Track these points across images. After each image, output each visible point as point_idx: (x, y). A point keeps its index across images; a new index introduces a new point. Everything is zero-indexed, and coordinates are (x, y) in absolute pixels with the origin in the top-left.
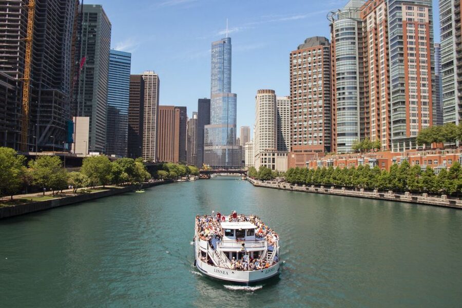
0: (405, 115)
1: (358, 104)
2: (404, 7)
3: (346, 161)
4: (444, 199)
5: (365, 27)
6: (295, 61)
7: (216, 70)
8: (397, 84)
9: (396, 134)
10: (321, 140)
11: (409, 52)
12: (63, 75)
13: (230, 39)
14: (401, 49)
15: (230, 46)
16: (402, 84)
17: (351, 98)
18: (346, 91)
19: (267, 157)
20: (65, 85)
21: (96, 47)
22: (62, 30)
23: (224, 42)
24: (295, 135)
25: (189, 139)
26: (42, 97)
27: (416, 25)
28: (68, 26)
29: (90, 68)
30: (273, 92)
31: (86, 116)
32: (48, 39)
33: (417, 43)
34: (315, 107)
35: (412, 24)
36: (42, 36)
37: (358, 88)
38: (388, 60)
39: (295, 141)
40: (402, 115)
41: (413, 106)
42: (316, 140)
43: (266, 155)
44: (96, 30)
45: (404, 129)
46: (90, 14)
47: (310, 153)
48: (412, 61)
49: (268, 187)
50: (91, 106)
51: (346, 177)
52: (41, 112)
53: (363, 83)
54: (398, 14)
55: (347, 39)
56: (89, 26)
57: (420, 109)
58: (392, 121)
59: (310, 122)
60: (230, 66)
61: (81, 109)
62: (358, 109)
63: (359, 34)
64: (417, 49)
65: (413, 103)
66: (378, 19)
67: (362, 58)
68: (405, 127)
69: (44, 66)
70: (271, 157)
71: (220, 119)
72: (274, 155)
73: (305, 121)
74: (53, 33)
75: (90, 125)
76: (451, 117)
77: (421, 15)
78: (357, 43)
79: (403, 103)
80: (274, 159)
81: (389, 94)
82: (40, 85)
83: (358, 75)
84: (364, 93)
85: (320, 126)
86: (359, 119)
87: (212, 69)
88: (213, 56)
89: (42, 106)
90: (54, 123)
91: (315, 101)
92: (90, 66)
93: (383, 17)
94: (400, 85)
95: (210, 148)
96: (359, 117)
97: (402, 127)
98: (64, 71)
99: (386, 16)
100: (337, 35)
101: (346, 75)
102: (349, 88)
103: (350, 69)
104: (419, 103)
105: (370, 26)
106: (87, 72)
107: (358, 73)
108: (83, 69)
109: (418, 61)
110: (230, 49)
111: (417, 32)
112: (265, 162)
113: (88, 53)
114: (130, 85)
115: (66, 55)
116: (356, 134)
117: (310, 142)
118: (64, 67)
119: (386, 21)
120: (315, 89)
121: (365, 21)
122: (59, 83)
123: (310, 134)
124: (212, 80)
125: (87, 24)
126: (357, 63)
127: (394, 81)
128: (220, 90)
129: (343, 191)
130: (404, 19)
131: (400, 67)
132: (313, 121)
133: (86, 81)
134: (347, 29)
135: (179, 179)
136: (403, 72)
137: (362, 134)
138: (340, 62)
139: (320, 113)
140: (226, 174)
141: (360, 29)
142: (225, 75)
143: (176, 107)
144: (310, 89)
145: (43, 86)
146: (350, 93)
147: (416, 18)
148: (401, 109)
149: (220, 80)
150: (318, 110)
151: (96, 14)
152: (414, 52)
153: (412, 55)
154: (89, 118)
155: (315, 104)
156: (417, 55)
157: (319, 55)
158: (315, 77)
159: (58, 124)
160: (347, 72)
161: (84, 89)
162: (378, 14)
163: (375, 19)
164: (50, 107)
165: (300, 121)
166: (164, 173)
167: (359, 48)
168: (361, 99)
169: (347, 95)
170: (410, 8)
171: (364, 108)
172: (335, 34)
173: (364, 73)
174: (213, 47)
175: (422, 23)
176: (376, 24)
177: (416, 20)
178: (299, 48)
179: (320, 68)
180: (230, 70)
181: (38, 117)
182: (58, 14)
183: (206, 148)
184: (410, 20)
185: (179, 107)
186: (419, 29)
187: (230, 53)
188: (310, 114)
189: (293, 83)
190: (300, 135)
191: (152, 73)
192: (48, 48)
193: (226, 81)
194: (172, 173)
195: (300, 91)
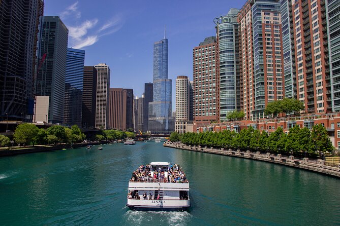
0: (264, 93)
1: (235, 85)
2: (263, 13)
3: (220, 127)
4: (268, 156)
5: (240, 29)
6: (196, 55)
7: (157, 63)
8: (258, 70)
9: (258, 107)
10: (214, 112)
11: (267, 46)
12: (26, 67)
13: (167, 40)
14: (261, 44)
15: (167, 45)
16: (262, 70)
17: (230, 81)
18: (226, 76)
19: (180, 125)
20: (27, 73)
21: (55, 46)
22: (25, 34)
23: (163, 42)
24: (197, 108)
25: (136, 112)
26: (7, 82)
27: (273, 26)
28: (30, 31)
29: (51, 62)
30: (186, 77)
31: (47, 96)
32: (13, 41)
33: (273, 40)
34: (210, 88)
35: (269, 25)
36: (8, 38)
37: (235, 74)
38: (253, 52)
39: (197, 113)
40: (262, 93)
41: (270, 86)
42: (211, 112)
43: (179, 123)
44: (55, 34)
45: (263, 103)
46: (51, 23)
47: (200, 122)
48: (269, 53)
49: (171, 147)
50: (51, 88)
51: (215, 140)
52: (6, 92)
53: (239, 69)
54: (258, 18)
55: (227, 37)
56: (50, 32)
57: (275, 88)
58: (256, 97)
59: (207, 99)
60: (167, 60)
61: (44, 91)
62: (235, 89)
63: (236, 33)
64: (273, 44)
65: (270, 83)
66: (247, 22)
67: (239, 51)
68: (264, 102)
69: (9, 60)
70: (183, 125)
71: (160, 98)
72: (185, 123)
73: (204, 98)
74: (17, 36)
75: (50, 102)
76: (290, 93)
77: (276, 19)
78: (234, 41)
79: (263, 83)
80: (185, 126)
81: (254, 77)
82: (6, 73)
83: (235, 64)
84: (239, 77)
85: (214, 102)
86: (236, 96)
87: (154, 61)
88: (155, 52)
89: (7, 89)
90: (15, 100)
91: (210, 83)
92: (50, 60)
93: (250, 21)
94: (260, 70)
95: (153, 119)
96: (236, 94)
97: (262, 102)
98: (26, 63)
99: (251, 20)
100: (220, 35)
101: (226, 64)
102: (228, 73)
103: (229, 60)
104: (275, 84)
105: (243, 28)
106: (48, 64)
107: (235, 62)
108: (45, 62)
109: (274, 53)
110: (167, 47)
111: (273, 31)
112: (179, 129)
113: (49, 51)
114: (84, 74)
115: (28, 52)
116: (234, 108)
117: (207, 114)
118: (26, 60)
119: (252, 24)
120: (210, 75)
121: (240, 24)
122: (22, 72)
123: (207, 108)
124: (154, 69)
125: (49, 30)
126: (235, 55)
127: (257, 67)
128: (159, 77)
129: (211, 150)
130: (263, 22)
131: (260, 57)
132: (209, 98)
133: (47, 71)
134: (227, 30)
135: (115, 141)
136: (263, 61)
137: (238, 108)
138: (222, 54)
139: (214, 92)
140: (164, 138)
141: (236, 30)
142: (164, 66)
143: (124, 89)
144: (207, 75)
145: (8, 74)
146: (229, 77)
147: (272, 21)
148: (261, 88)
149: (159, 69)
150: (212, 90)
151: (55, 23)
152: (270, 46)
153: (269, 48)
154: (49, 97)
155: (210, 85)
156: (273, 48)
157: (214, 50)
158: (210, 66)
159: (20, 101)
160: (227, 62)
161: (46, 76)
162: (247, 18)
163: (246, 22)
164: (13, 89)
165: (200, 99)
166: (100, 136)
167: (236, 44)
168: (237, 81)
169: (227, 79)
170: (267, 14)
171: (240, 88)
172: (218, 34)
173: (239, 63)
174: (155, 46)
175: (276, 25)
176: (246, 26)
177: (272, 23)
178: (200, 45)
179: (214, 59)
180: (167, 62)
181: (4, 96)
182: (21, 23)
183: (150, 119)
184: (267, 22)
185: (126, 89)
186: (274, 29)
187: (167, 50)
188: (207, 93)
189: (195, 71)
190: (200, 108)
191: (104, 65)
192: (12, 47)
193: (164, 70)
194: (108, 136)
195: (200, 77)
